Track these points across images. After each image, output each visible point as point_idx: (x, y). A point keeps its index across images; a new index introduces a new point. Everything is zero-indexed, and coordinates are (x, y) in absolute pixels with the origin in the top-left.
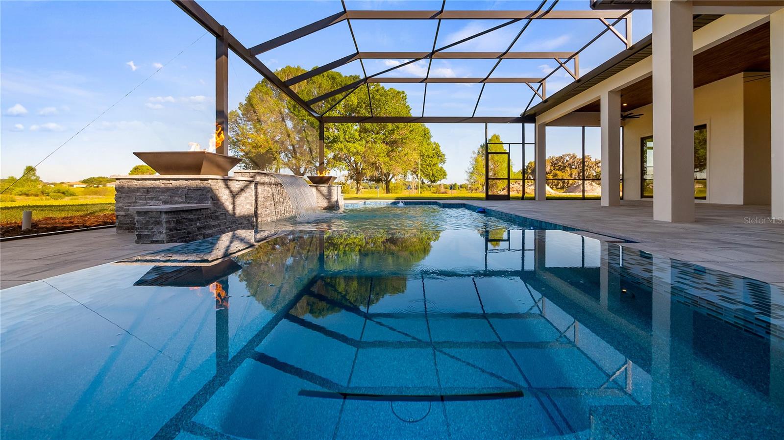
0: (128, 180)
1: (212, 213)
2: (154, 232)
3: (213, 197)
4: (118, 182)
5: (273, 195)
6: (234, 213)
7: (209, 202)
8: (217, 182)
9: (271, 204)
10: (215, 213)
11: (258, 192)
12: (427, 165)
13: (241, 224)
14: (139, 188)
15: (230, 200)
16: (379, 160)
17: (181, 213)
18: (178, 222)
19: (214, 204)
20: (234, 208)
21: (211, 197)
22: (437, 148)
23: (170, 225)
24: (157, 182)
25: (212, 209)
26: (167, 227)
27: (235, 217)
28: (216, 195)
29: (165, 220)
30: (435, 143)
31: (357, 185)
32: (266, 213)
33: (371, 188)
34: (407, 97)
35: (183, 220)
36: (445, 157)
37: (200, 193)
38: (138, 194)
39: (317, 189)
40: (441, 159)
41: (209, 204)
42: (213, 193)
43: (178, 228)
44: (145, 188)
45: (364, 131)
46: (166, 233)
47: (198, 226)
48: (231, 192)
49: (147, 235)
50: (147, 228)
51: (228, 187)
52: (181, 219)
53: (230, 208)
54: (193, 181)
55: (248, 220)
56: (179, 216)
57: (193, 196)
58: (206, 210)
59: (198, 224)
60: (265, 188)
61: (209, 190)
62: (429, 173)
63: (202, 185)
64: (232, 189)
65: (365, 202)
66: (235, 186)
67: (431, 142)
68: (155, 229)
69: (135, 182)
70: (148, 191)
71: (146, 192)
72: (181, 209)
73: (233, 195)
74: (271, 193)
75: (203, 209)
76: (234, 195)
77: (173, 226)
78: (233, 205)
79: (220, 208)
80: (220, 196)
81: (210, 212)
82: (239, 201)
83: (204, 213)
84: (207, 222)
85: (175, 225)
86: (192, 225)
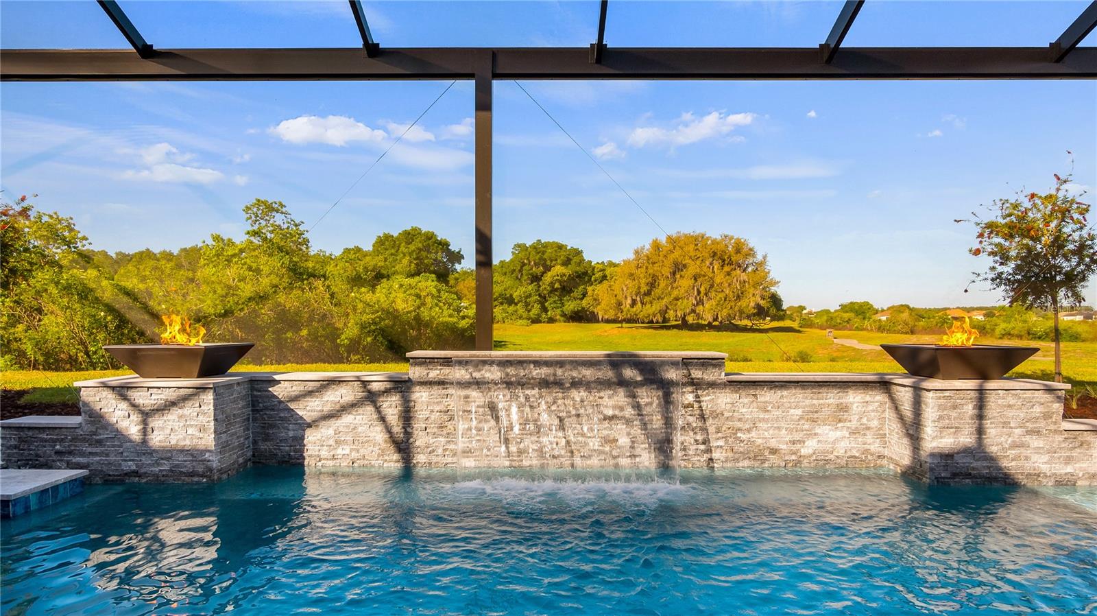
1: (87, 435)
6: (144, 442)
8: (98, 391)
10: (95, 435)
15: (135, 418)
18: (21, 440)
19: (92, 423)
20: (144, 431)
25: (86, 428)
27: (148, 447)
28: (96, 411)
35: (29, 439)
39: (890, 394)
42: (89, 407)
43: (22, 448)
47: (58, 449)
48: (136, 407)
51: (125, 398)
52: (26, 438)
53: (133, 431)
56: (21, 433)
58: (73, 430)
59: (58, 447)
64: (138, 402)
66: (146, 399)
73: (140, 411)
76: (146, 415)
77: (12, 443)
78: (141, 427)
79: (107, 429)
80: (106, 411)
81: (81, 433)
82: (156, 422)
83: (68, 434)
84: (76, 446)
85: (16, 443)
86: (45, 447)
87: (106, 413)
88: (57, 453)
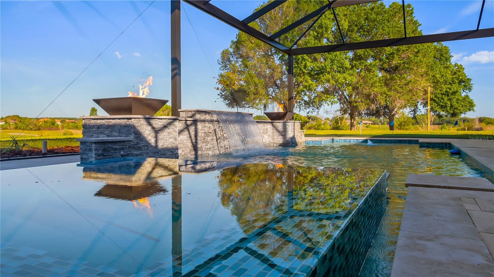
0: (89, 120)
1: (135, 145)
2: (89, 156)
3: (136, 132)
4: (83, 121)
5: (215, 132)
6: (156, 146)
7: (132, 136)
8: (140, 120)
9: (212, 139)
10: (138, 144)
11: (198, 128)
12: (443, 94)
13: (164, 154)
14: (94, 125)
15: (153, 134)
16: (374, 91)
17: (107, 143)
18: (105, 150)
19: (137, 138)
20: (156, 141)
21: (134, 132)
22: (460, 71)
23: (98, 152)
24: (104, 121)
25: (135, 141)
26: (95, 153)
27: (158, 149)
28: (139, 131)
29: (94, 148)
30: (456, 65)
31: (351, 121)
32: (207, 147)
33: (382, 124)
34: (414, 11)
35: (109, 149)
36: (471, 83)
37: (127, 129)
38: (94, 130)
39: (273, 125)
40: (465, 86)
41: (132, 137)
42: (136, 129)
43: (105, 155)
44: (97, 125)
45: (357, 58)
46: (95, 157)
47: (122, 154)
48: (153, 128)
49: (86, 158)
50: (85, 154)
51: (150, 124)
52: (107, 148)
53: (152, 141)
54: (123, 120)
55: (172, 152)
56: (106, 146)
57: (123, 131)
58: (129, 142)
59: (122, 153)
60: (206, 125)
61: (133, 127)
62: (446, 103)
63: (128, 123)
64: (155, 126)
65: (333, 140)
66: (158, 124)
67: (451, 64)
68: (89, 155)
69: (92, 121)
70: (99, 127)
71: (97, 128)
72: (106, 141)
73: (155, 130)
74: (213, 129)
75: (126, 141)
76: (157, 132)
77: (100, 152)
78: (155, 139)
79: (143, 141)
80: (142, 131)
81: (133, 144)
82: (161, 135)
83: (127, 144)
84: (130, 151)
85: (102, 152)
86: (116, 153)
87: (142, 132)
88: (122, 156)
